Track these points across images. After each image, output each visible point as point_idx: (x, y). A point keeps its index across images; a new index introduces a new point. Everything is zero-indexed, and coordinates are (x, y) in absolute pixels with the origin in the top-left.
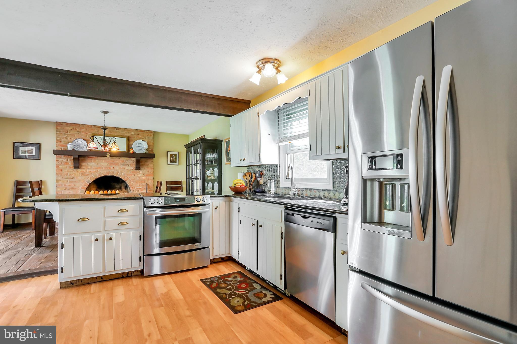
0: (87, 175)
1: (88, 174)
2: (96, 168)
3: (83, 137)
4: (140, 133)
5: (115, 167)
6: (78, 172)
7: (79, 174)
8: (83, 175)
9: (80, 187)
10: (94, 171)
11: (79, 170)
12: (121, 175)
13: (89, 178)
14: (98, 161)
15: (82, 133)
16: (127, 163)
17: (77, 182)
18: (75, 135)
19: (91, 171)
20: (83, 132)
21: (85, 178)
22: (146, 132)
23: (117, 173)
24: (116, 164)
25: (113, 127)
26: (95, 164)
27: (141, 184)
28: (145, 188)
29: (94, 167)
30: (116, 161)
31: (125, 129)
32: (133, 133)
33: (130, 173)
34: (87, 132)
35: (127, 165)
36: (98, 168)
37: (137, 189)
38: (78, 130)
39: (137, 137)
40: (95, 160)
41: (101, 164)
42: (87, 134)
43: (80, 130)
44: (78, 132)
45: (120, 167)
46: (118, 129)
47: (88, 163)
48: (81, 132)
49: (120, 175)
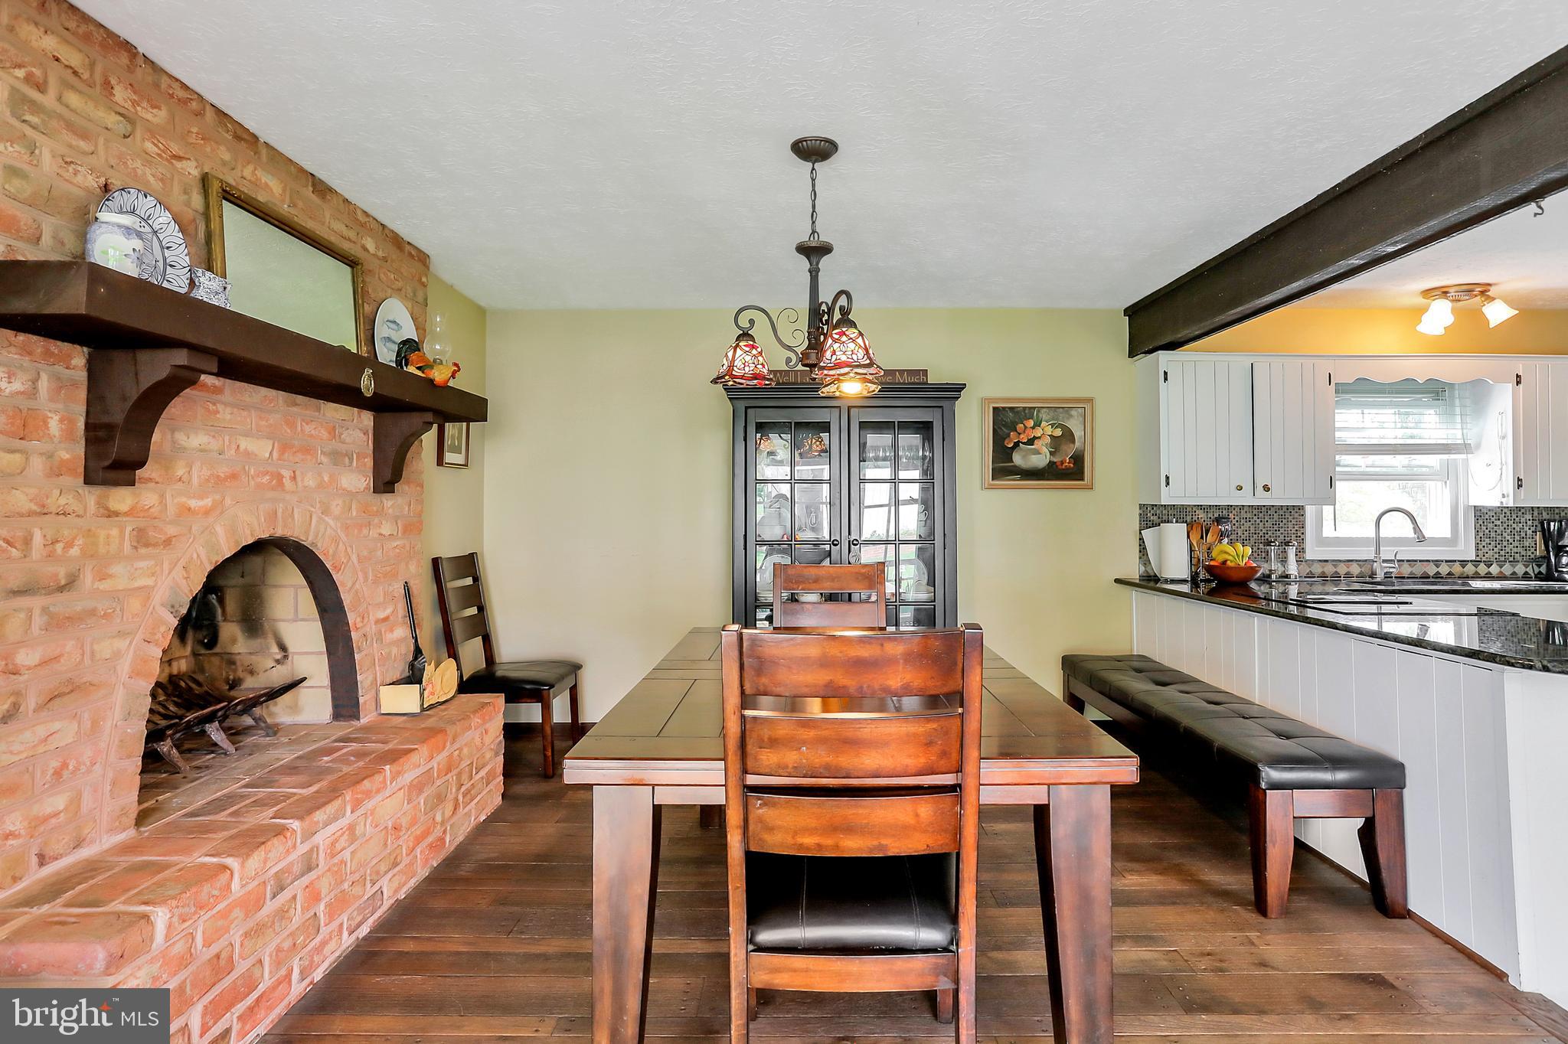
0: (168, 542)
1: (171, 530)
2: (219, 481)
3: (151, 179)
4: (394, 254)
5: (299, 479)
6: (112, 514)
7: (115, 532)
8: (142, 539)
9: (125, 666)
10: (208, 502)
11: (121, 498)
12: (326, 529)
13: (178, 574)
14: (228, 417)
15: (149, 146)
16: (344, 443)
17: (106, 616)
18: (101, 141)
19: (193, 503)
20: (152, 132)
21: (153, 574)
22: (410, 255)
23: (308, 514)
24: (307, 450)
25: (302, 170)
26: (215, 445)
27: (391, 589)
28: (401, 609)
29: (206, 472)
30: (308, 428)
31: (346, 201)
32: (370, 245)
33: (354, 514)
34: (175, 148)
35: (347, 460)
36: (226, 478)
37: (377, 622)
38: (120, 94)
39: (382, 275)
40: (211, 407)
41: (242, 447)
42: (179, 165)
43: (134, 103)
44: (122, 127)
45: (320, 474)
46: (322, 189)
47: (173, 431)
48: (138, 134)
49: (322, 530)
